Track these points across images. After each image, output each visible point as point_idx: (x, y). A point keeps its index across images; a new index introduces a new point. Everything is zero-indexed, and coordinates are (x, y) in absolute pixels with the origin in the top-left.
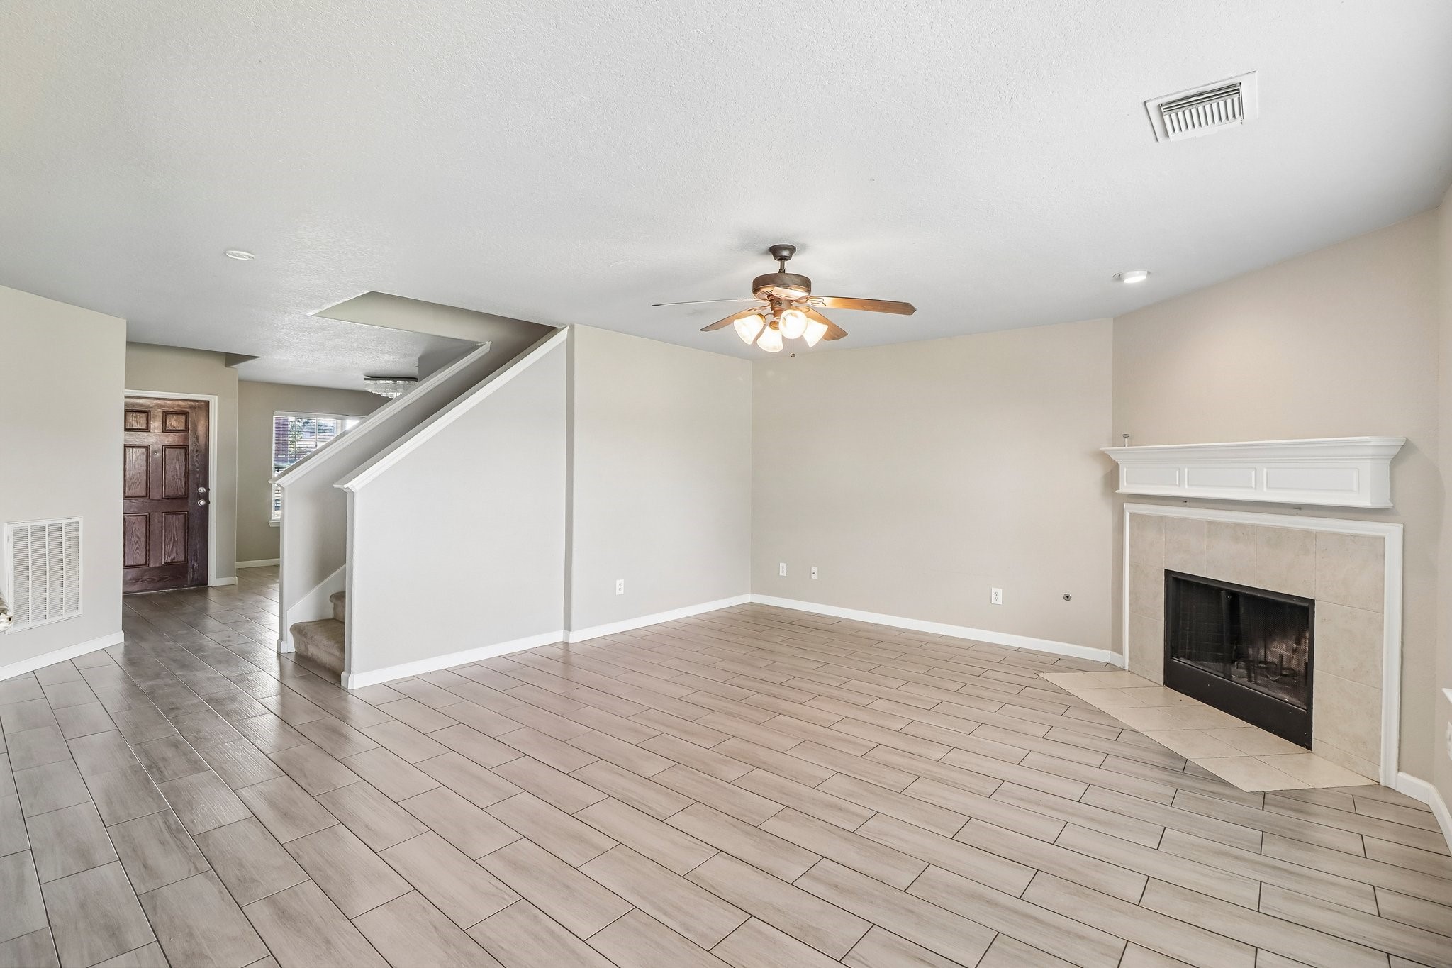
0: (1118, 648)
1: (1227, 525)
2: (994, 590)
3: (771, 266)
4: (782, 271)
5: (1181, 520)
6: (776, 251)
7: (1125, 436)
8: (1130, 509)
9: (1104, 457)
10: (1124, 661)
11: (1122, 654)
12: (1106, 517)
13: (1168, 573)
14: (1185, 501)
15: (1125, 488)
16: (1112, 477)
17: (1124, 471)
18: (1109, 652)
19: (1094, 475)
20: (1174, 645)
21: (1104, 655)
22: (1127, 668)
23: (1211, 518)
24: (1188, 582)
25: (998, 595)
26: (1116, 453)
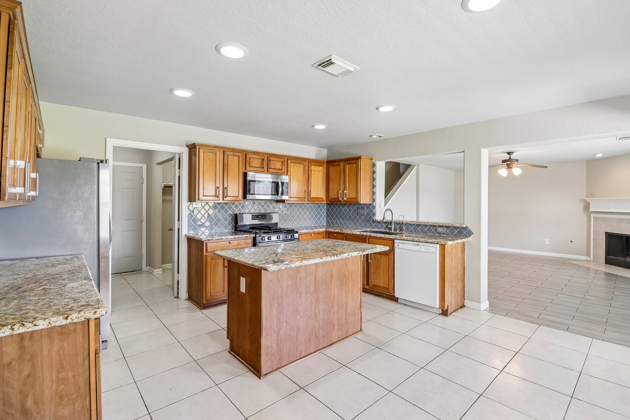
0: (588, 255)
1: (625, 219)
2: (546, 240)
3: (507, 157)
4: (510, 158)
5: (611, 218)
6: (509, 153)
7: (592, 195)
8: (593, 216)
9: (584, 201)
10: (592, 258)
11: (590, 257)
12: (584, 218)
13: (606, 233)
14: (612, 213)
15: (592, 209)
16: (587, 206)
17: (591, 205)
18: (585, 257)
19: (581, 205)
20: (608, 252)
21: (584, 258)
22: (592, 260)
23: (620, 217)
24: (612, 235)
25: (547, 241)
26: (588, 200)
